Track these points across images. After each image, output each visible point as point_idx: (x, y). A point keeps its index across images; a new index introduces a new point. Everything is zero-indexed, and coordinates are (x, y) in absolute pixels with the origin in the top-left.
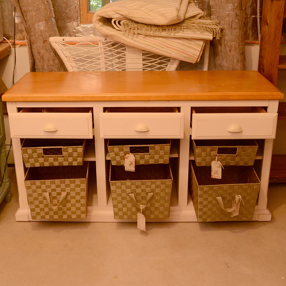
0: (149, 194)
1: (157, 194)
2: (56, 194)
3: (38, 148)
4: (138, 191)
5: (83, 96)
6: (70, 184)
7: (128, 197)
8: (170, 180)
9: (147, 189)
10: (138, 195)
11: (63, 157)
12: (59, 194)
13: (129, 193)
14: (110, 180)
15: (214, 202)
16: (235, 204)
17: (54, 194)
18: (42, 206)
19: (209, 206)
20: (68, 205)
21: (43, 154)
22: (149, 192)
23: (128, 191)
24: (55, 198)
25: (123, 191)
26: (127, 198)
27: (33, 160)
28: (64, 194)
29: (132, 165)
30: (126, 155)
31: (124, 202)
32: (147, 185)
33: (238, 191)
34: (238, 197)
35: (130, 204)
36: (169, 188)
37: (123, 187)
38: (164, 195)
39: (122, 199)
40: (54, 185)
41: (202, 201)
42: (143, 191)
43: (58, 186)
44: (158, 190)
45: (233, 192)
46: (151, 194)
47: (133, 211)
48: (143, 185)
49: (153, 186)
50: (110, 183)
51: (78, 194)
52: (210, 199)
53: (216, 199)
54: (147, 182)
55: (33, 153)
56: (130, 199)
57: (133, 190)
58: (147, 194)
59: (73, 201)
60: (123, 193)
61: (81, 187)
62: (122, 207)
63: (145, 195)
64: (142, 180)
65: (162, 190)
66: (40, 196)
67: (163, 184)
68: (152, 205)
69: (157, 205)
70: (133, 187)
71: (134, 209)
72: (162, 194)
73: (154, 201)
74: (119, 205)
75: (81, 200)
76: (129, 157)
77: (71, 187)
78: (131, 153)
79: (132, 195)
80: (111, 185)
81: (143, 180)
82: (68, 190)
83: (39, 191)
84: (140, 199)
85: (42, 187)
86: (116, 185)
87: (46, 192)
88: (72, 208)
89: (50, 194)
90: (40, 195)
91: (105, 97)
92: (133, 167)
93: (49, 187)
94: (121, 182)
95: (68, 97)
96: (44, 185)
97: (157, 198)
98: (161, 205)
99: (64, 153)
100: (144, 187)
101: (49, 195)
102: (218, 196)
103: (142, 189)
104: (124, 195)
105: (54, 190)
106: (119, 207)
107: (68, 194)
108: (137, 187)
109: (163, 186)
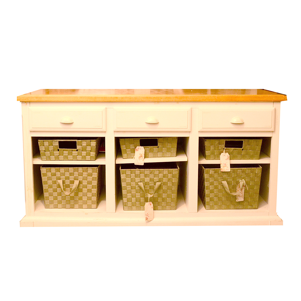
0: (157, 183)
1: (165, 184)
2: (69, 182)
3: (54, 141)
4: (147, 180)
5: (95, 97)
6: (82, 173)
7: (137, 186)
8: (177, 169)
9: (155, 178)
10: (146, 185)
11: (77, 150)
12: (72, 182)
13: (138, 182)
15: (220, 187)
16: (239, 188)
17: (67, 182)
18: (55, 194)
19: (216, 191)
20: (80, 194)
21: (58, 148)
22: (157, 182)
23: (137, 180)
24: (68, 186)
25: (132, 180)
26: (136, 188)
27: (49, 152)
28: (76, 183)
29: (141, 158)
30: (136, 148)
31: (133, 192)
32: (155, 174)
33: (242, 176)
34: (242, 182)
35: (139, 194)
36: (175, 178)
37: (133, 175)
38: (171, 185)
39: (131, 189)
40: (68, 173)
41: (209, 185)
42: (151, 180)
43: (71, 174)
44: (165, 180)
45: (237, 176)
46: (158, 184)
47: (141, 201)
48: (151, 174)
49: (161, 175)
50: (121, 171)
51: (90, 183)
52: (216, 183)
53: (222, 183)
54: (155, 171)
55: (49, 146)
56: (139, 188)
57: (142, 179)
58: (155, 183)
59: (85, 190)
60: (133, 181)
61: (93, 176)
62: (131, 197)
63: (153, 185)
64: (150, 169)
65: (169, 180)
66: (54, 184)
67: (170, 173)
68: (159, 196)
69: (164, 196)
70: (142, 176)
71: (142, 200)
72: (169, 184)
73: (161, 192)
74: (128, 194)
75: (92, 189)
76: (139, 149)
77: (83, 176)
79: (141, 184)
80: (121, 173)
81: (152, 169)
82: (81, 178)
83: (54, 178)
84: (148, 188)
85: (56, 175)
86: (126, 174)
87: (60, 179)
88: (83, 197)
89: (63, 182)
90: (55, 182)
91: (117, 98)
92: (142, 160)
93: (64, 174)
94: (131, 170)
95: (81, 97)
96: (59, 173)
97: (164, 188)
98: (168, 196)
99: (78, 147)
100: (152, 176)
101: (63, 184)
102: (223, 180)
103: (150, 178)
104: (133, 184)
105: (67, 178)
106: (128, 197)
107: (80, 183)
108: (146, 176)
109: (170, 176)
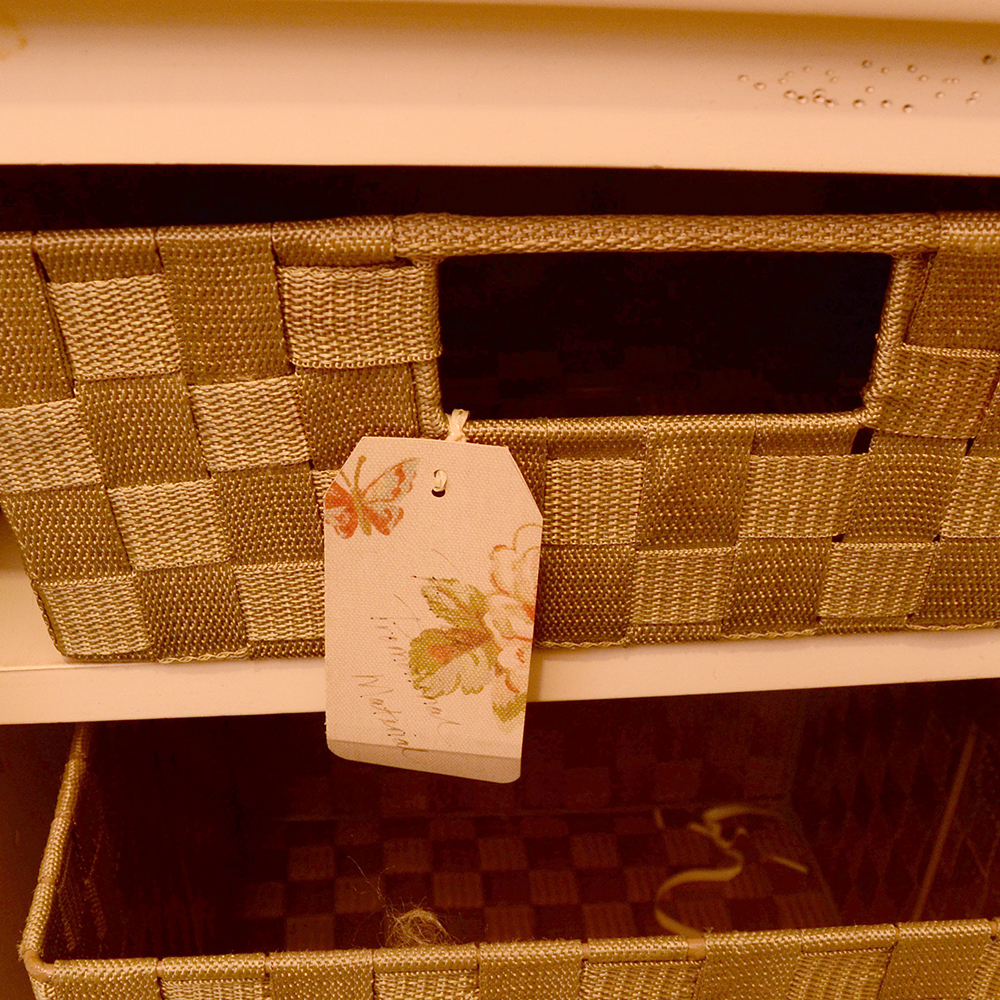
14: (32, 938)
29: (468, 662)
30: (338, 462)
76: (416, 501)
78: (458, 419)
92: (485, 701)
